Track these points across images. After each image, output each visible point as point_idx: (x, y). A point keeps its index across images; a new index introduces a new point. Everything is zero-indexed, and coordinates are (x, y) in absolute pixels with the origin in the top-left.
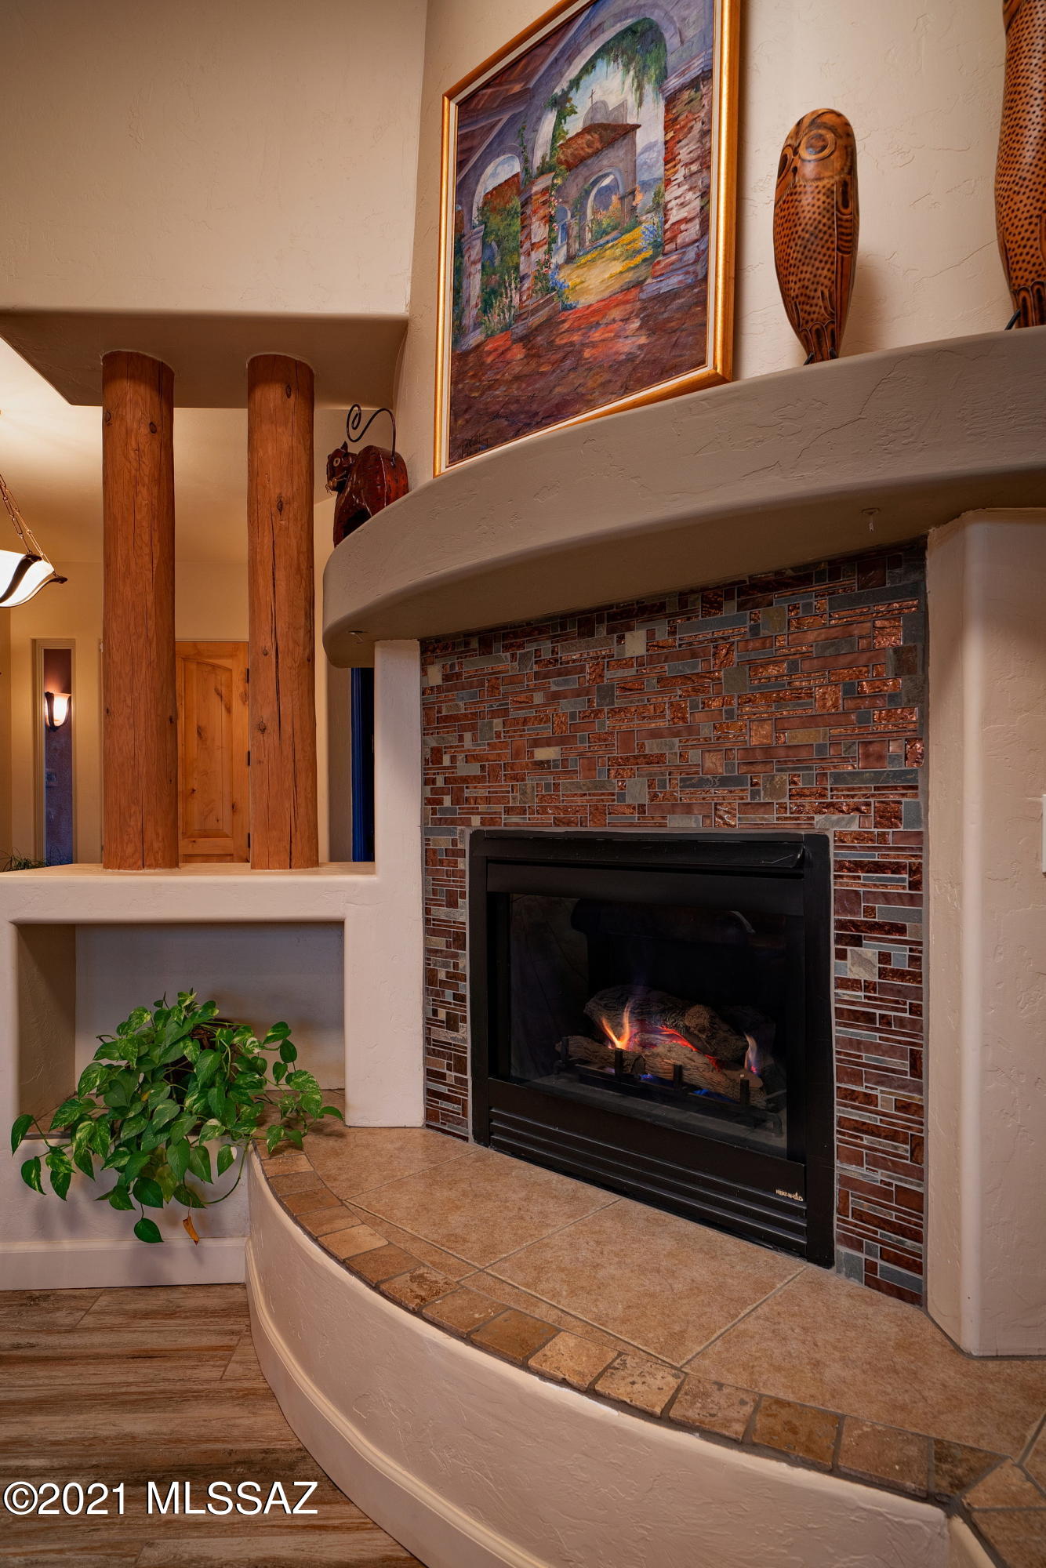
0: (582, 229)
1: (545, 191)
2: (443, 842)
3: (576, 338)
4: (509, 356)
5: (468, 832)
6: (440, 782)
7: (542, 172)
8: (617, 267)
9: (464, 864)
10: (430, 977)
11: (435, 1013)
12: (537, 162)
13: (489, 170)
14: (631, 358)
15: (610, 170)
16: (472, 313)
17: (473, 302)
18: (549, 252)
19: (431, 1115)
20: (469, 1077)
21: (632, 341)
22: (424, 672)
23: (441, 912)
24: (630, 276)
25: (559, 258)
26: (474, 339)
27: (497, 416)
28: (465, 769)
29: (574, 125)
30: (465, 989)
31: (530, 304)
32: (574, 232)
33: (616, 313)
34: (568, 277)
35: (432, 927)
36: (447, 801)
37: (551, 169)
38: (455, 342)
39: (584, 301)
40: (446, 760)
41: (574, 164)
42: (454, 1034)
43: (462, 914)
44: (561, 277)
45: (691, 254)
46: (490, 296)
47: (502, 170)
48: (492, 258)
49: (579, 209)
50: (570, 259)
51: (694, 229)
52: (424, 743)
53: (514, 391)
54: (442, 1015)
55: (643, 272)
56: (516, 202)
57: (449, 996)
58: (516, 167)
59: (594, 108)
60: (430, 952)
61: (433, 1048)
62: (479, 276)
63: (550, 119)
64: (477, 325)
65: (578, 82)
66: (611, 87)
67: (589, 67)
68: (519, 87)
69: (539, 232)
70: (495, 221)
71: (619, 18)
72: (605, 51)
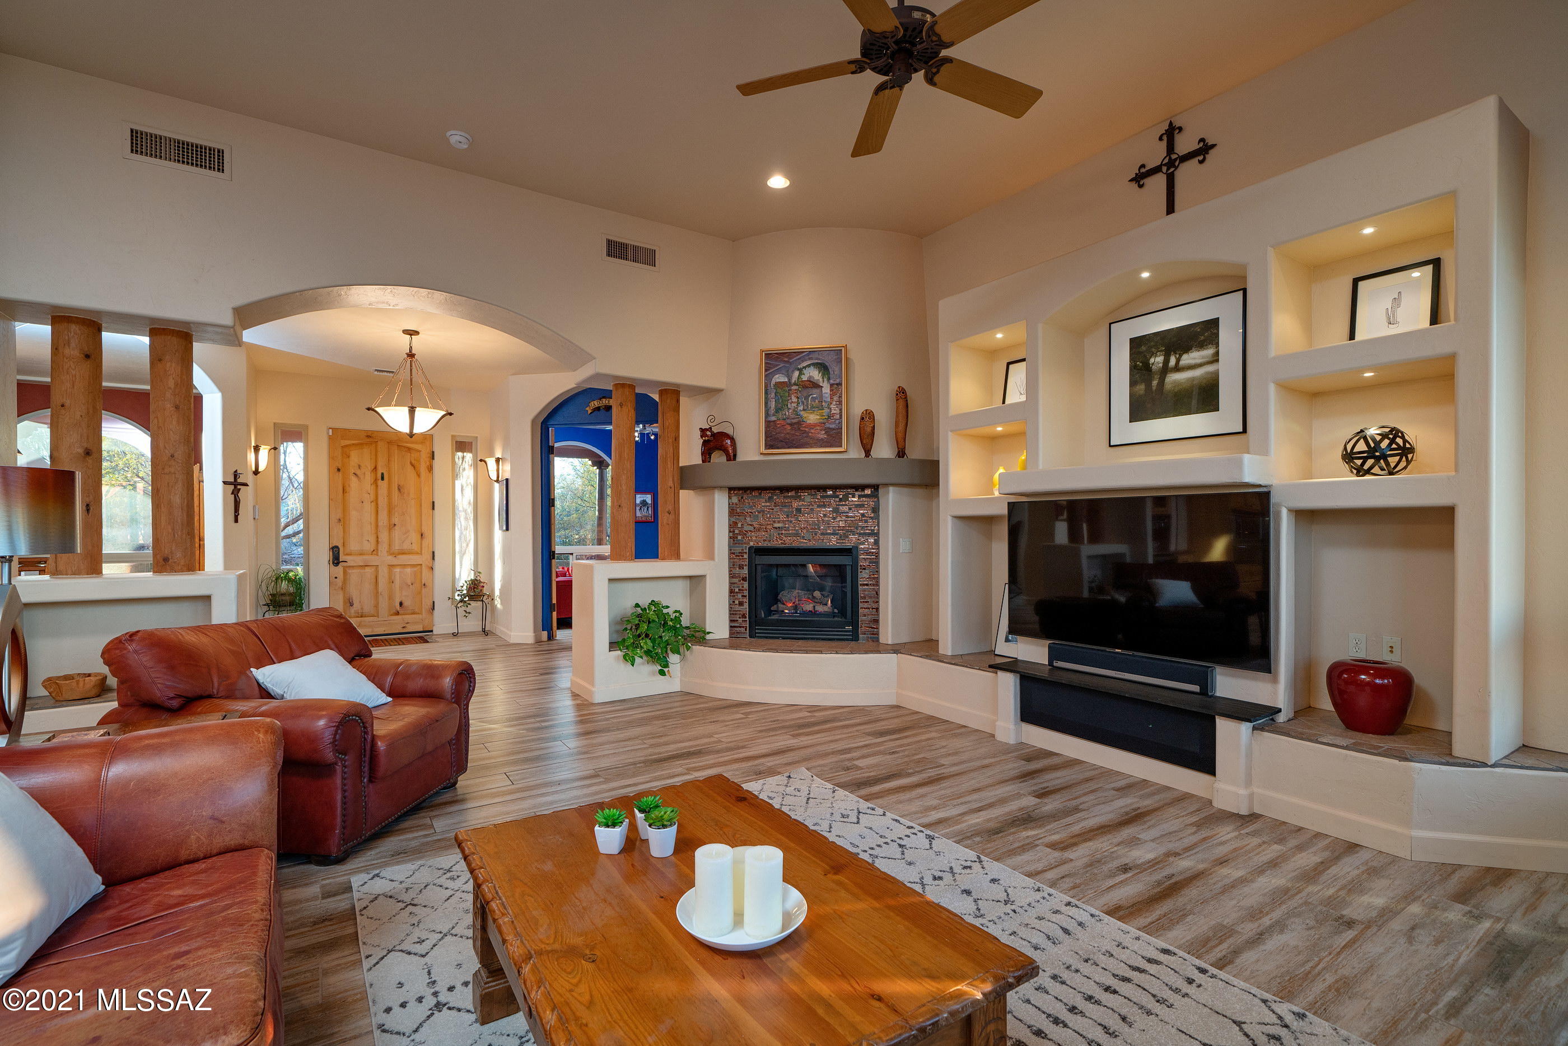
0: (807, 404)
1: (796, 390)
2: (738, 550)
3: (807, 429)
4: (785, 427)
5: (748, 547)
6: (737, 531)
7: (795, 384)
8: (818, 417)
9: (746, 556)
10: (731, 591)
11: (734, 602)
12: (793, 381)
13: (777, 376)
14: (822, 439)
15: (815, 393)
16: (772, 411)
17: (772, 409)
18: (797, 405)
19: (732, 634)
20: (747, 619)
21: (822, 435)
22: (730, 498)
23: (737, 570)
24: (821, 420)
25: (801, 408)
26: (773, 418)
27: (782, 441)
28: (747, 528)
29: (805, 378)
30: (746, 593)
31: (793, 416)
32: (805, 404)
33: (818, 428)
34: (804, 414)
35: (732, 576)
36: (739, 537)
37: (797, 385)
38: (766, 417)
39: (808, 422)
40: (739, 525)
41: (805, 387)
42: (742, 607)
43: (745, 571)
44: (802, 413)
45: (837, 422)
46: (778, 410)
47: (780, 378)
48: (778, 400)
49: (806, 398)
50: (804, 410)
51: (838, 416)
52: (729, 520)
53: (788, 436)
54: (737, 602)
55: (825, 421)
56: (787, 389)
57: (740, 596)
58: (786, 380)
59: (810, 377)
60: (731, 584)
61: (732, 613)
62: (774, 403)
63: (797, 373)
64: (774, 415)
65: (805, 368)
66: (815, 374)
67: (809, 366)
68: (786, 359)
69: (794, 399)
70: (779, 390)
71: (817, 359)
72: (813, 364)
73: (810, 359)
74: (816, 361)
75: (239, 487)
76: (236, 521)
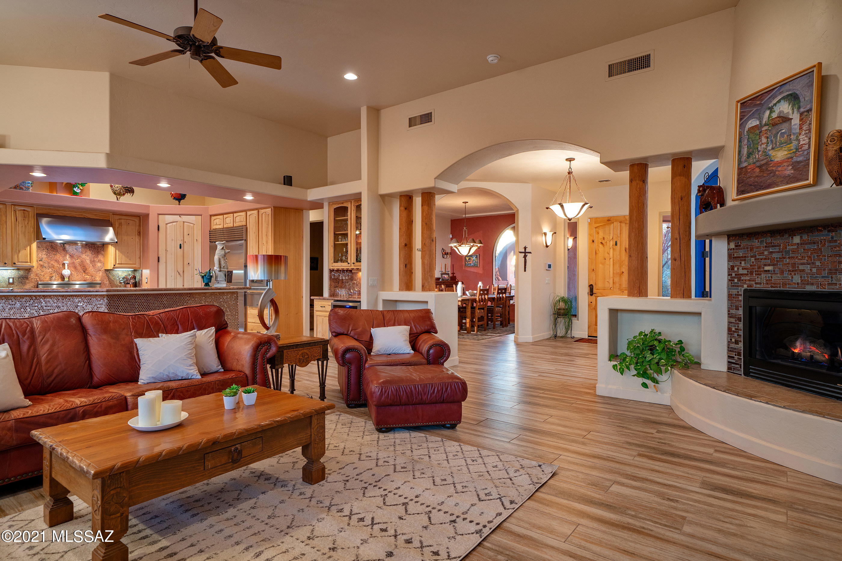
0: (776, 142)
1: (766, 130)
2: (734, 292)
3: (774, 169)
4: (755, 170)
5: (743, 289)
6: (734, 275)
7: (766, 125)
8: (786, 153)
9: (741, 298)
10: (729, 329)
11: (731, 340)
12: (764, 122)
13: (750, 122)
14: (789, 176)
15: (784, 128)
16: (744, 158)
17: (744, 155)
18: (767, 146)
19: (729, 368)
20: (742, 357)
21: (789, 171)
22: (729, 244)
23: (733, 312)
24: (789, 155)
25: (770, 148)
26: (745, 164)
27: (751, 185)
28: (741, 271)
29: (774, 115)
30: (741, 333)
31: (762, 158)
32: (774, 142)
33: (785, 164)
34: (772, 153)
35: (730, 316)
36: (736, 280)
37: (768, 125)
38: (739, 165)
39: (776, 160)
40: (736, 269)
41: (774, 125)
42: (738, 346)
43: (741, 312)
44: (770, 153)
45: (805, 153)
46: (749, 155)
47: (753, 123)
48: (750, 145)
49: (775, 136)
50: (773, 149)
51: (806, 147)
52: (728, 264)
53: (756, 180)
54: (733, 340)
55: (793, 155)
56: (758, 132)
57: (736, 335)
58: (758, 123)
59: (780, 112)
60: (729, 323)
61: (730, 350)
62: (746, 149)
63: (768, 112)
64: (745, 161)
65: (775, 105)
66: (785, 108)
67: (779, 101)
68: (758, 102)
69: (764, 140)
70: (751, 135)
71: (788, 91)
72: (783, 98)
73: (781, 93)
74: (788, 93)
75: (527, 254)
76: (525, 271)
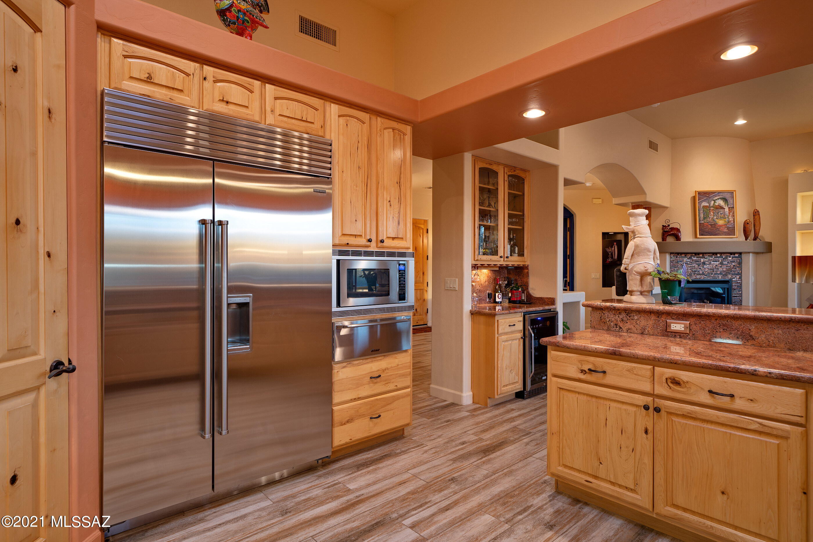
0: (718, 216)
1: (713, 209)
3: (718, 227)
4: (708, 226)
7: (712, 207)
8: (723, 222)
12: (711, 206)
13: (704, 203)
14: (726, 232)
15: (722, 211)
16: (702, 219)
18: (714, 216)
21: (726, 230)
24: (725, 223)
25: (716, 218)
26: (703, 222)
27: (707, 232)
29: (717, 204)
31: (712, 221)
33: (724, 227)
38: (699, 221)
39: (719, 224)
41: (717, 208)
44: (716, 220)
45: (732, 224)
46: (704, 218)
48: (705, 214)
49: (718, 213)
51: (733, 222)
53: (709, 230)
55: (727, 224)
56: (709, 209)
58: (708, 205)
59: (719, 204)
63: (713, 202)
64: (702, 221)
65: (717, 200)
66: (721, 203)
67: (718, 199)
68: (707, 196)
69: (712, 214)
70: (705, 209)
71: (722, 196)
72: (720, 198)
73: (719, 196)
74: (722, 197)
